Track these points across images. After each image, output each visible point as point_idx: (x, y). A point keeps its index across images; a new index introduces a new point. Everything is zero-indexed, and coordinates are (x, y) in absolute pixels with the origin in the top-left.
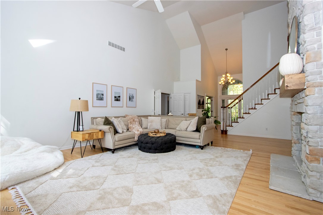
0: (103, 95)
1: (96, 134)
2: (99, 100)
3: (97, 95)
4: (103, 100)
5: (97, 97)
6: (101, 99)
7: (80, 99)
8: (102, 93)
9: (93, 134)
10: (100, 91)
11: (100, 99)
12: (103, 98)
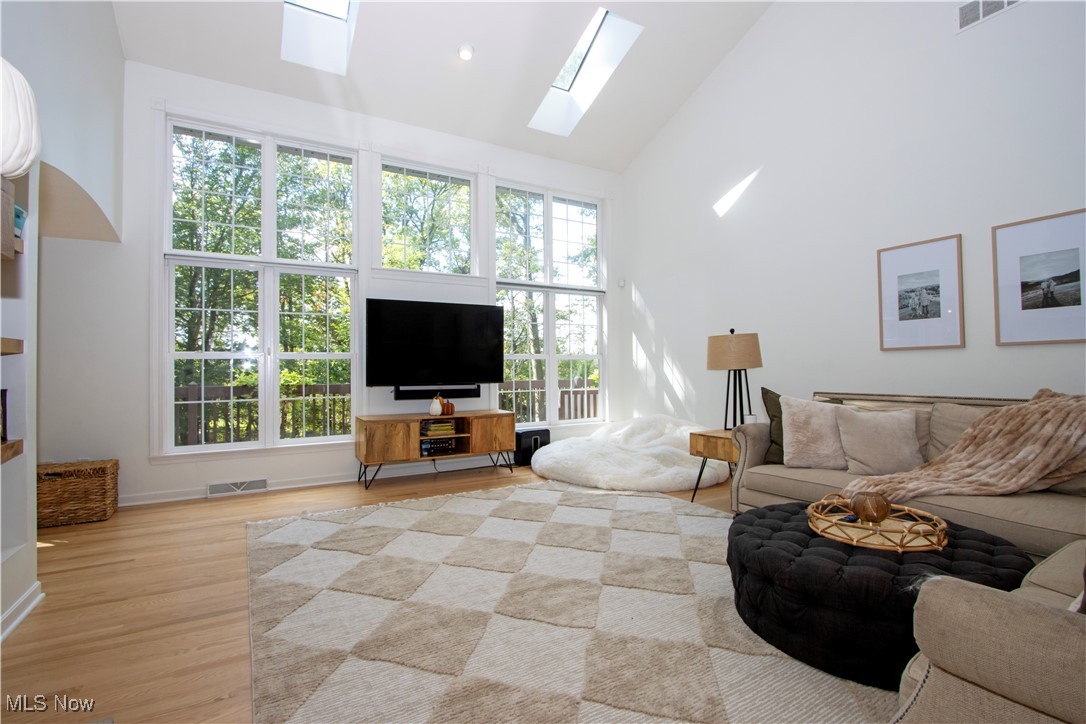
0: (935, 290)
1: (724, 445)
2: (916, 317)
3: (901, 298)
4: (937, 314)
5: (901, 308)
6: (930, 311)
7: (732, 331)
8: (930, 283)
9: (716, 443)
10: (919, 275)
11: (919, 312)
12: (938, 303)
